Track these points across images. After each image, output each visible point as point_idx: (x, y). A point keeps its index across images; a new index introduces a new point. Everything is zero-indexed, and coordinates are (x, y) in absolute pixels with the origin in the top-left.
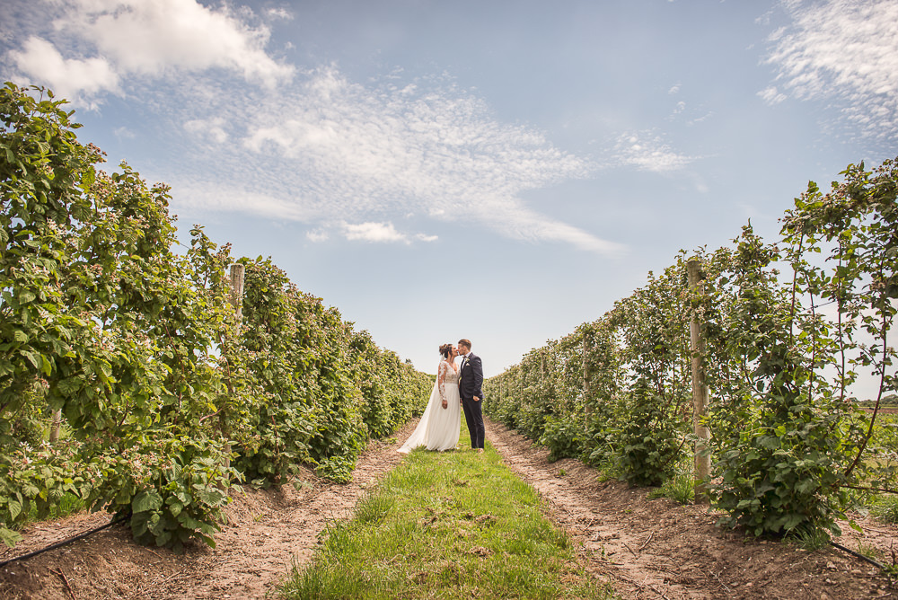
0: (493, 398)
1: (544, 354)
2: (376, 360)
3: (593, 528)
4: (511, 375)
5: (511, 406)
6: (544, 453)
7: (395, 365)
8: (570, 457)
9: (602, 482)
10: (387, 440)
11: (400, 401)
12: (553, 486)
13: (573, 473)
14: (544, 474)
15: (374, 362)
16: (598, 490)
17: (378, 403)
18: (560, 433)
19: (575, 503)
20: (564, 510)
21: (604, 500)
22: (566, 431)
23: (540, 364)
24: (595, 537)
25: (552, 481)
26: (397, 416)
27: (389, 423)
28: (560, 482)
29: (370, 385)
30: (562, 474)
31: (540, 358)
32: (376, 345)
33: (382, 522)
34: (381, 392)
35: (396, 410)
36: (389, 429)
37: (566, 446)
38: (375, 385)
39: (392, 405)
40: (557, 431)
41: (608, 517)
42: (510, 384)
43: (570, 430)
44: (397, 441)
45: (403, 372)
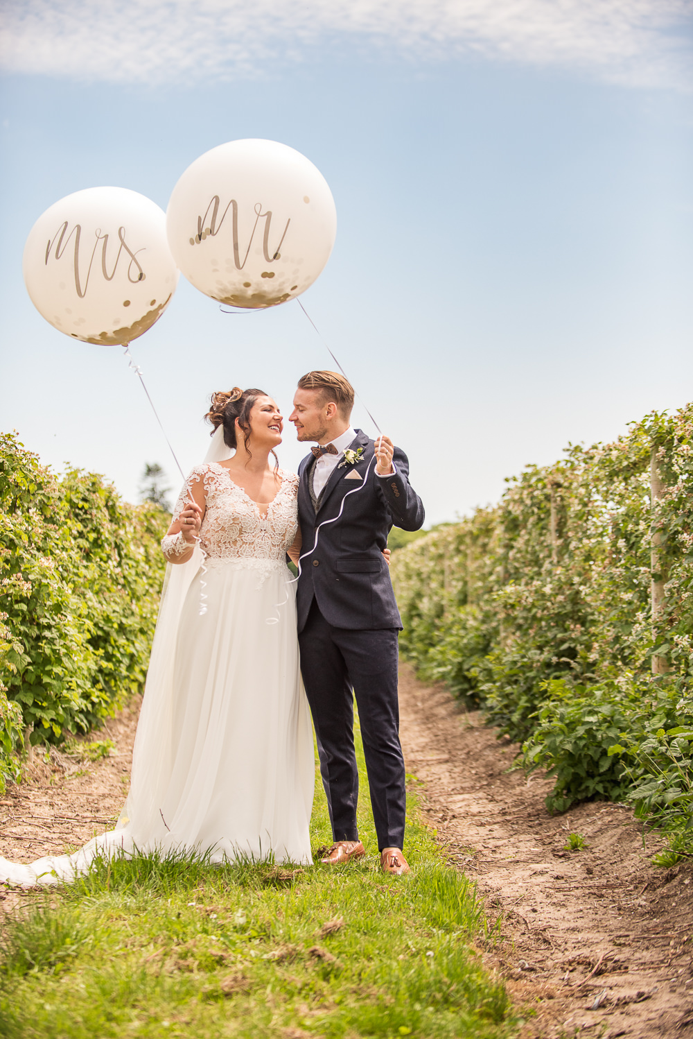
0: (425, 606)
1: (559, 485)
2: (42, 507)
3: (599, 981)
4: (475, 538)
5: (468, 639)
6: (538, 788)
7: (102, 516)
8: (607, 799)
9: (666, 865)
10: (80, 748)
11: (122, 629)
12: (540, 879)
13: (605, 843)
14: (527, 844)
15: (36, 518)
16: (651, 887)
17: (51, 641)
18: (581, 731)
19: (580, 923)
20: (545, 941)
21: (653, 914)
22: (600, 724)
23: (548, 512)
24: (594, 1001)
25: (538, 867)
26: (109, 675)
27: (86, 696)
28: (560, 867)
29: (26, 589)
30: (575, 848)
31: (548, 498)
32: (42, 463)
33: (67, 970)
34: (58, 608)
35: (109, 657)
36: (86, 713)
37: (596, 764)
38: (40, 589)
39: (95, 642)
40: (571, 726)
41: (647, 956)
42: (472, 566)
43: (610, 722)
44: (114, 752)
45: (127, 532)
